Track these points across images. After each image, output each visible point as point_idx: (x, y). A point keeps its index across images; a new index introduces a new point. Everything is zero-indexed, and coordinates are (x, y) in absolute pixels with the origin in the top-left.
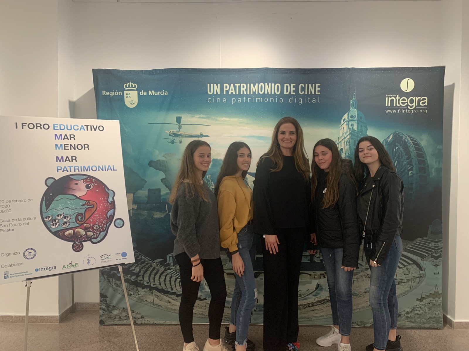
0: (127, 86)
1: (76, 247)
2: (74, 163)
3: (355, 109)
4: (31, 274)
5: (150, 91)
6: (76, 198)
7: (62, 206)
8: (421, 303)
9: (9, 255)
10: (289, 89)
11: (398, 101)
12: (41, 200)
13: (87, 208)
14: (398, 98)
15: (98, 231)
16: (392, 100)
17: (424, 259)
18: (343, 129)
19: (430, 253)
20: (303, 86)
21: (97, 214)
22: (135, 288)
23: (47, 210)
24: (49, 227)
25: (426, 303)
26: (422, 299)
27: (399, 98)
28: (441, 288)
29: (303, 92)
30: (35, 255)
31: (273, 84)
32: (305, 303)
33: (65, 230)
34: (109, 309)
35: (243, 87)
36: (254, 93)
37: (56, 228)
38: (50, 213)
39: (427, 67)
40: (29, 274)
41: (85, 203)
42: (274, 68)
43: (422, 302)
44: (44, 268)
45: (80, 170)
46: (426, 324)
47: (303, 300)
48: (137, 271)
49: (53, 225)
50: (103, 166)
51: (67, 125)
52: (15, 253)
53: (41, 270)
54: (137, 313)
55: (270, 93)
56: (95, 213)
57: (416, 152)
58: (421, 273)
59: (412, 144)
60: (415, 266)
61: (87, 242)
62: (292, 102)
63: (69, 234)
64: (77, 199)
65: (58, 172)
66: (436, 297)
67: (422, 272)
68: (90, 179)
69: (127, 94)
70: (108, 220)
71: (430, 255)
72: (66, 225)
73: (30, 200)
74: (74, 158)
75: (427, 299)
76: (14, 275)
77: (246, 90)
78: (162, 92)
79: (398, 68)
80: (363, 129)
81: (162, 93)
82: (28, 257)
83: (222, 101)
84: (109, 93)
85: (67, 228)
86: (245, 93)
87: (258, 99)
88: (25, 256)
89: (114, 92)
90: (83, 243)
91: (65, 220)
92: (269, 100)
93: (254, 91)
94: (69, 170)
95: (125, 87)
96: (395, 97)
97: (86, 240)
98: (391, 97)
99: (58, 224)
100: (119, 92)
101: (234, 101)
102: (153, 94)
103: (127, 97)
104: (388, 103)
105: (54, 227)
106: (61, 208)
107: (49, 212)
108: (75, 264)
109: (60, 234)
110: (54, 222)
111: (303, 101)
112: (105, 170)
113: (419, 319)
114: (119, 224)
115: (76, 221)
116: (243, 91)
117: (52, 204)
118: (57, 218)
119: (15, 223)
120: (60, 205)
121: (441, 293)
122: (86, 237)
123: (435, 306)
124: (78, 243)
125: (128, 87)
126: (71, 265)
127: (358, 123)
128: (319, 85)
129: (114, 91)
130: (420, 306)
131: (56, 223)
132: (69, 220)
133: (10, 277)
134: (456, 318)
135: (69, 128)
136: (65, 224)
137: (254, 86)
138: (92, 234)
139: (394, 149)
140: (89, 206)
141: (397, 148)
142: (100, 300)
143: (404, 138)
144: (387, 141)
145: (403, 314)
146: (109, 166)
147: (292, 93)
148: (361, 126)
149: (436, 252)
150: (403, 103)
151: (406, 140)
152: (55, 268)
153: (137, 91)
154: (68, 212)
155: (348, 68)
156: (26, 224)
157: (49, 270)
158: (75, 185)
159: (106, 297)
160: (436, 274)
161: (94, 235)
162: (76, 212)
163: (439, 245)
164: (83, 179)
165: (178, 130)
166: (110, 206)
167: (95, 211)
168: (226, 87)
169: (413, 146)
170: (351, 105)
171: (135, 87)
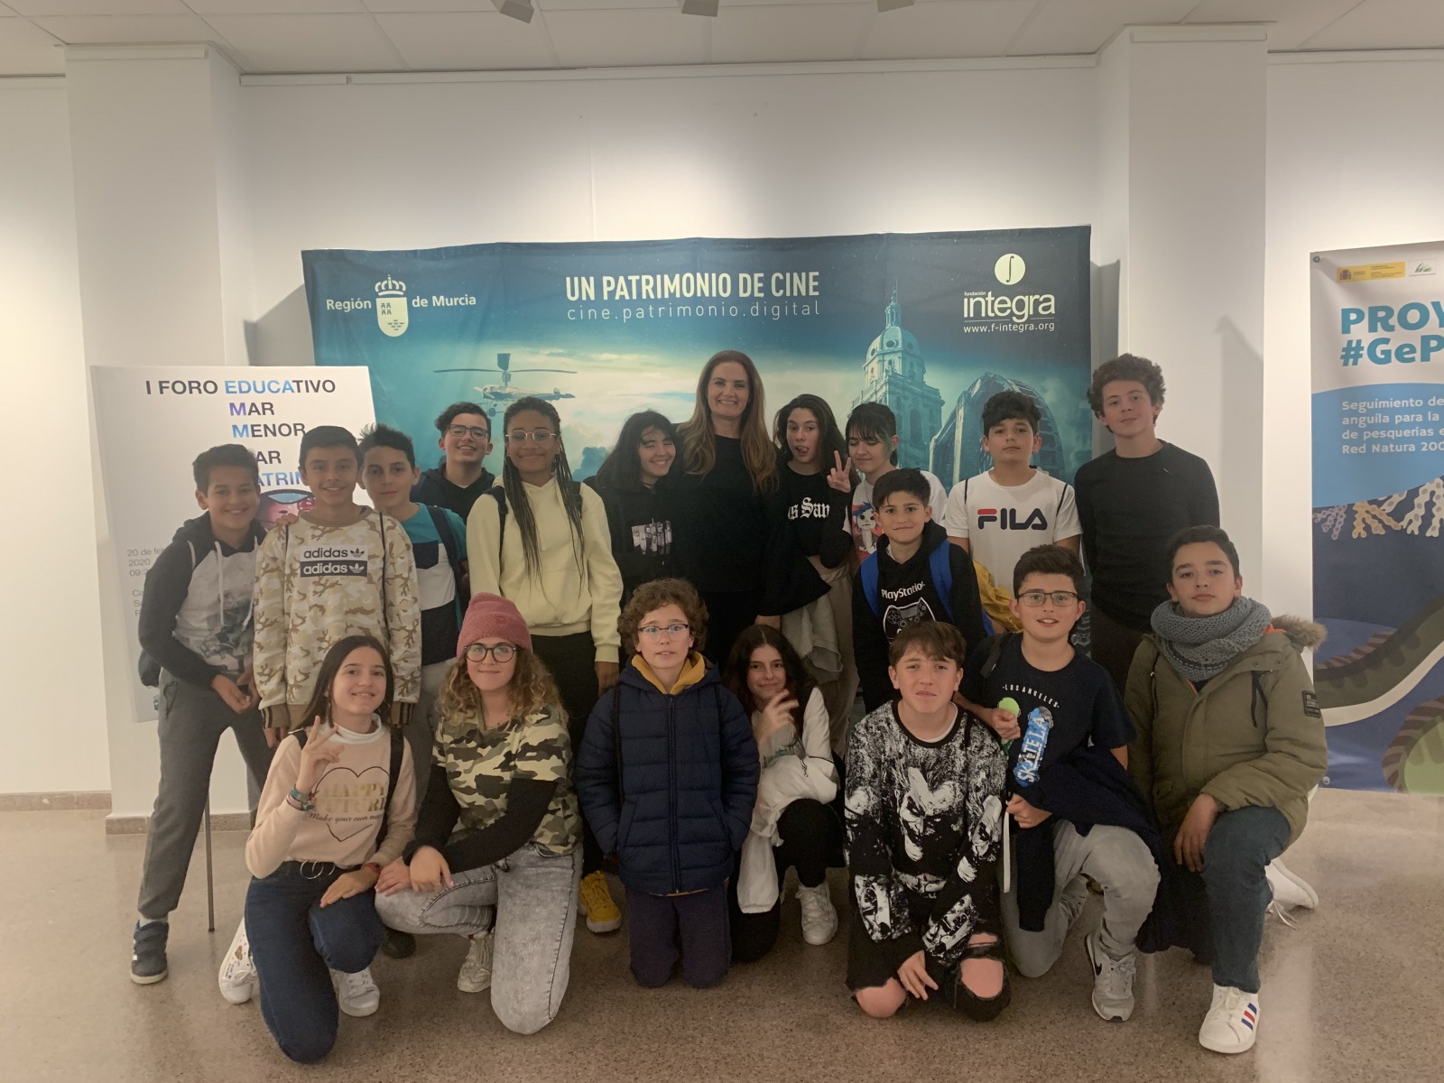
0: (383, 288)
2: (275, 466)
3: (897, 327)
5: (434, 298)
10: (750, 284)
11: (991, 305)
14: (990, 298)
16: (978, 305)
18: (872, 371)
20: (781, 277)
27: (993, 299)
29: (781, 292)
31: (714, 275)
35: (648, 282)
39: (1051, 229)
42: (714, 239)
45: (289, 482)
51: (254, 383)
55: (707, 294)
62: (757, 314)
69: (383, 305)
74: (275, 455)
77: (655, 289)
78: (463, 298)
79: (988, 231)
80: (915, 371)
81: (464, 301)
83: (599, 314)
84: (341, 305)
86: (652, 296)
87: (681, 310)
89: (353, 303)
92: (706, 311)
93: (672, 291)
95: (377, 290)
96: (984, 297)
98: (974, 297)
100: (365, 302)
101: (627, 315)
102: (443, 304)
103: (384, 312)
104: (968, 309)
111: (783, 310)
116: (647, 291)
125: (384, 291)
127: (903, 359)
128: (817, 274)
129: (352, 299)
135: (260, 389)
137: (672, 281)
144: (970, 395)
147: (757, 294)
148: (912, 365)
150: (1002, 310)
153: (405, 299)
155: (880, 233)
164: (298, 502)
165: (503, 384)
168: (609, 284)
170: (888, 319)
171: (401, 289)
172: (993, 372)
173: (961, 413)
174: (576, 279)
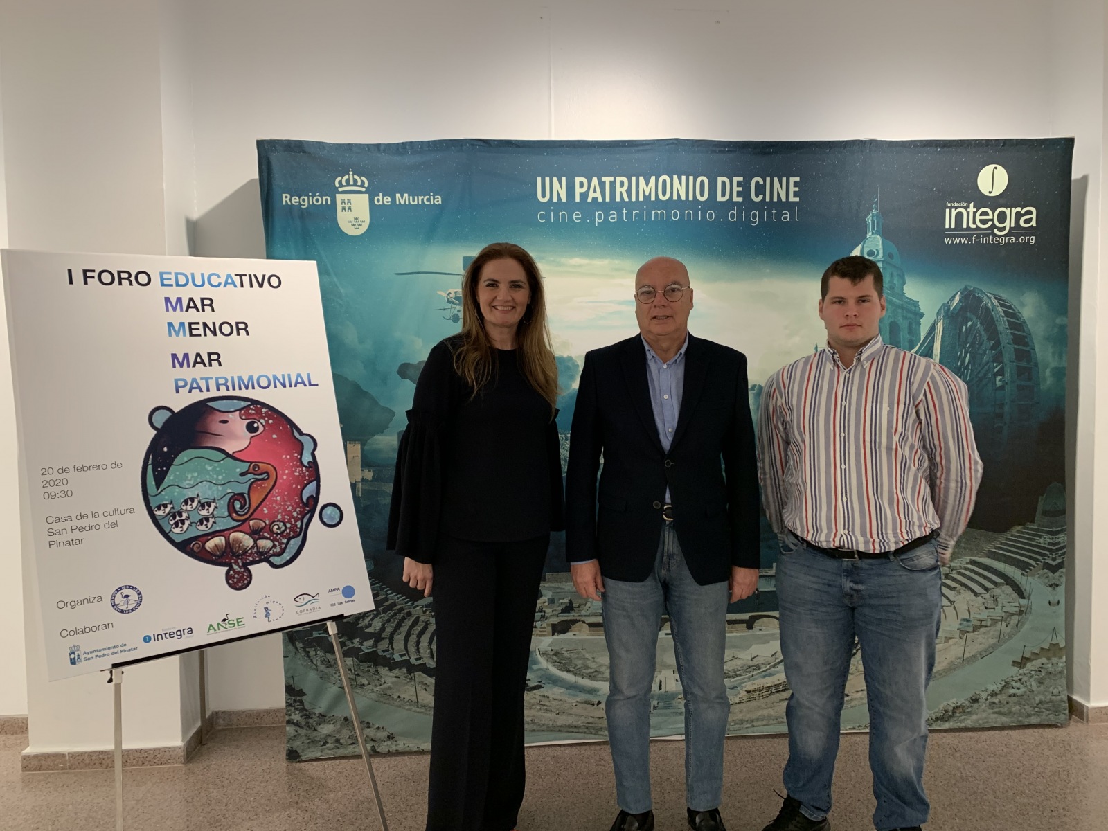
0: (344, 183)
1: (234, 578)
2: (214, 371)
3: (879, 237)
4: (135, 649)
5: (398, 196)
6: (225, 456)
7: (192, 477)
8: (1021, 671)
9: (75, 604)
10: (729, 188)
11: (973, 216)
12: (141, 463)
13: (252, 480)
14: (972, 209)
15: (284, 537)
16: (959, 215)
17: (1027, 572)
19: (1040, 558)
20: (761, 182)
21: (279, 494)
22: (372, 670)
23: (158, 489)
24: (167, 531)
25: (1032, 670)
26: (1024, 661)
27: (975, 210)
28: (1064, 636)
29: (761, 197)
30: (139, 602)
31: (691, 178)
32: (768, 685)
33: (206, 538)
34: (311, 721)
35: (622, 184)
36: (647, 198)
37: (183, 533)
38: (165, 497)
39: (1036, 140)
40: (130, 650)
41: (247, 469)
42: (693, 140)
43: (1025, 669)
44: (165, 634)
45: (231, 388)
46: (1032, 717)
47: (765, 676)
48: (377, 628)
49: (177, 526)
50: (283, 376)
51: (193, 275)
52: (92, 600)
53: (156, 637)
54: (378, 728)
55: (683, 198)
56: (274, 492)
57: (1012, 333)
58: (1021, 603)
59: (1003, 314)
60: (1008, 589)
61: (261, 564)
62: (735, 219)
63: (216, 546)
64: (229, 459)
65: (177, 392)
66: (1055, 655)
67: (1023, 602)
68: (256, 409)
69: (343, 202)
70: (305, 510)
71: (1041, 562)
72: (206, 525)
73: (117, 465)
74: (214, 358)
75: (1034, 663)
76: (93, 655)
77: (629, 191)
78: (428, 197)
79: (973, 140)
80: (896, 281)
81: (428, 200)
82: (124, 608)
83: (570, 217)
84: (298, 200)
85: (210, 531)
86: (626, 199)
87: (656, 213)
88: (115, 605)
89: (310, 198)
90: (250, 567)
91: (204, 513)
92: (682, 215)
93: (647, 194)
94: (204, 388)
95: (337, 185)
96: (966, 208)
97: (257, 559)
98: (956, 208)
99: (187, 523)
100: (324, 198)
101: (600, 218)
102: (407, 203)
103: (344, 209)
104: (950, 221)
105: (177, 530)
106: (192, 482)
107: (163, 493)
108: (237, 619)
109: (195, 549)
110: (178, 518)
111: (761, 216)
112: (291, 386)
113: (1018, 707)
114: (331, 518)
115: (230, 515)
116: (621, 193)
117: (168, 474)
118: (184, 508)
119: (83, 523)
120: (189, 476)
121: (1064, 647)
122: (256, 552)
123: (1051, 676)
124: (239, 569)
125: (345, 186)
126: (227, 622)
128: (798, 179)
129: (310, 194)
130: (1020, 677)
131: (183, 522)
132: (213, 512)
133: (85, 659)
134: (1091, 698)
135: (199, 282)
136: (205, 523)
137: (647, 183)
138: (268, 544)
139: (964, 328)
140: (257, 477)
141: (969, 324)
142: (287, 702)
143: (985, 300)
144: (949, 308)
145: (984, 698)
146: (299, 376)
147: (735, 199)
148: (891, 275)
149: (1052, 555)
150: (983, 222)
151: (989, 305)
152: (191, 631)
153: (367, 195)
154: (210, 492)
155: (862, 141)
156: (110, 525)
157: (176, 637)
158: (222, 424)
159: (301, 693)
160: (1054, 605)
161: (274, 546)
162: (229, 491)
163: (1060, 540)
164: (240, 410)
166: (307, 473)
167: (274, 486)
168: (582, 185)
169: (1005, 319)
170: (869, 227)
171: (362, 185)
172: (972, 285)
173: (940, 326)
174: (547, 179)
